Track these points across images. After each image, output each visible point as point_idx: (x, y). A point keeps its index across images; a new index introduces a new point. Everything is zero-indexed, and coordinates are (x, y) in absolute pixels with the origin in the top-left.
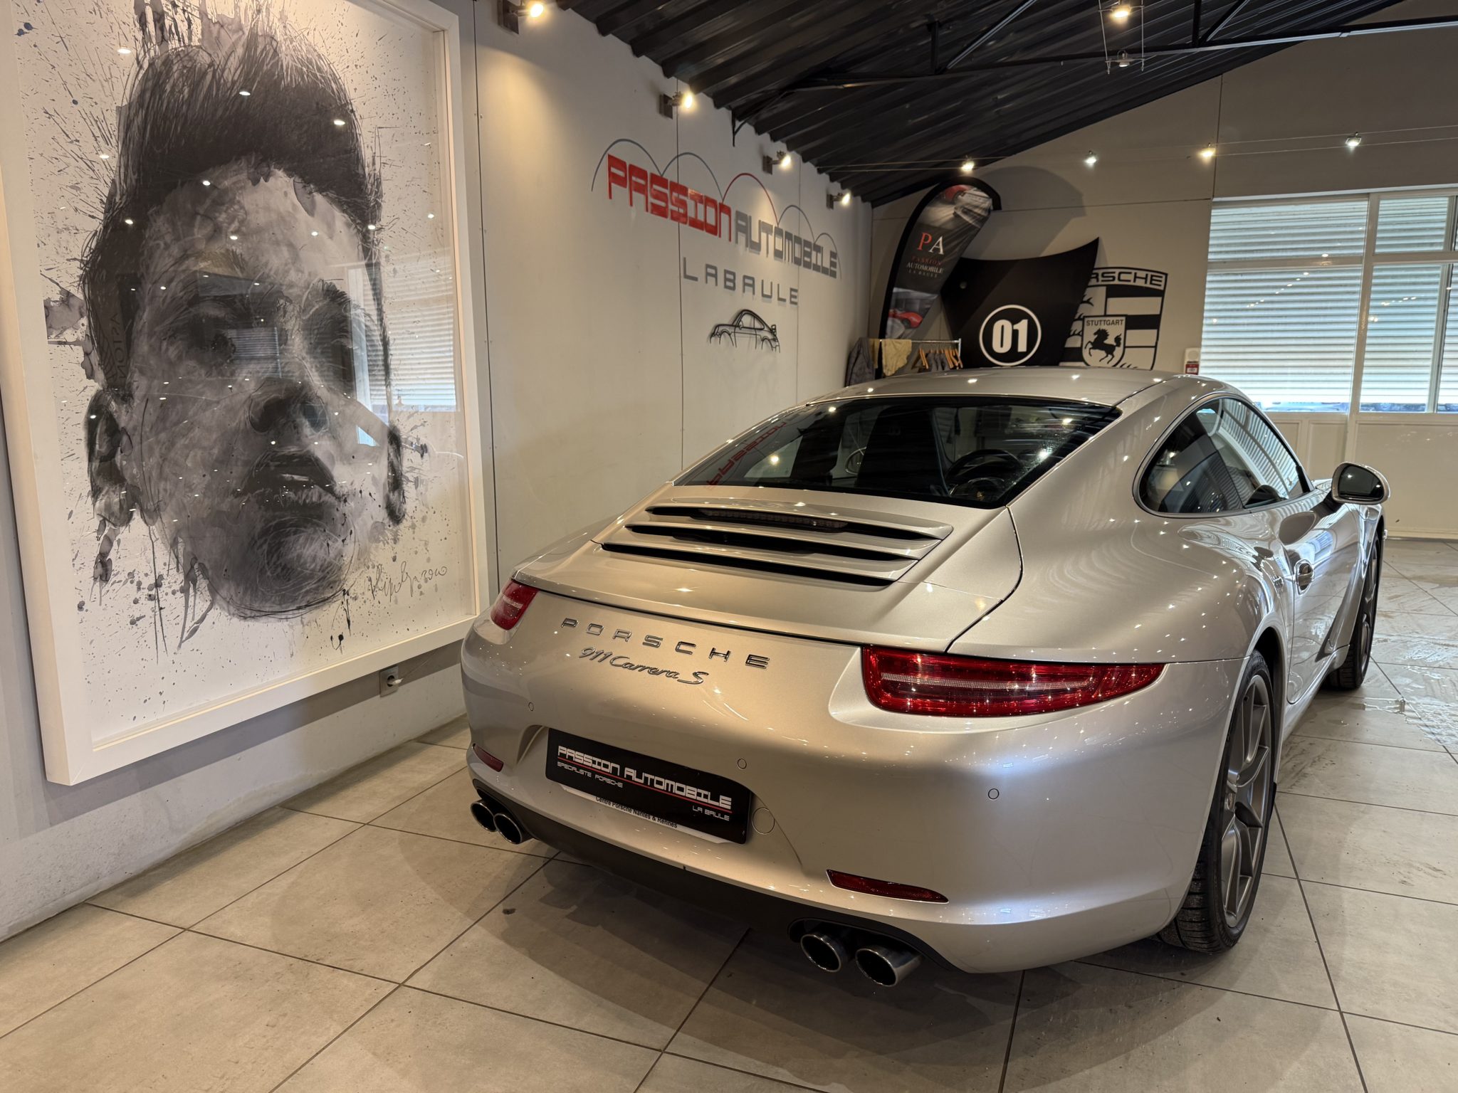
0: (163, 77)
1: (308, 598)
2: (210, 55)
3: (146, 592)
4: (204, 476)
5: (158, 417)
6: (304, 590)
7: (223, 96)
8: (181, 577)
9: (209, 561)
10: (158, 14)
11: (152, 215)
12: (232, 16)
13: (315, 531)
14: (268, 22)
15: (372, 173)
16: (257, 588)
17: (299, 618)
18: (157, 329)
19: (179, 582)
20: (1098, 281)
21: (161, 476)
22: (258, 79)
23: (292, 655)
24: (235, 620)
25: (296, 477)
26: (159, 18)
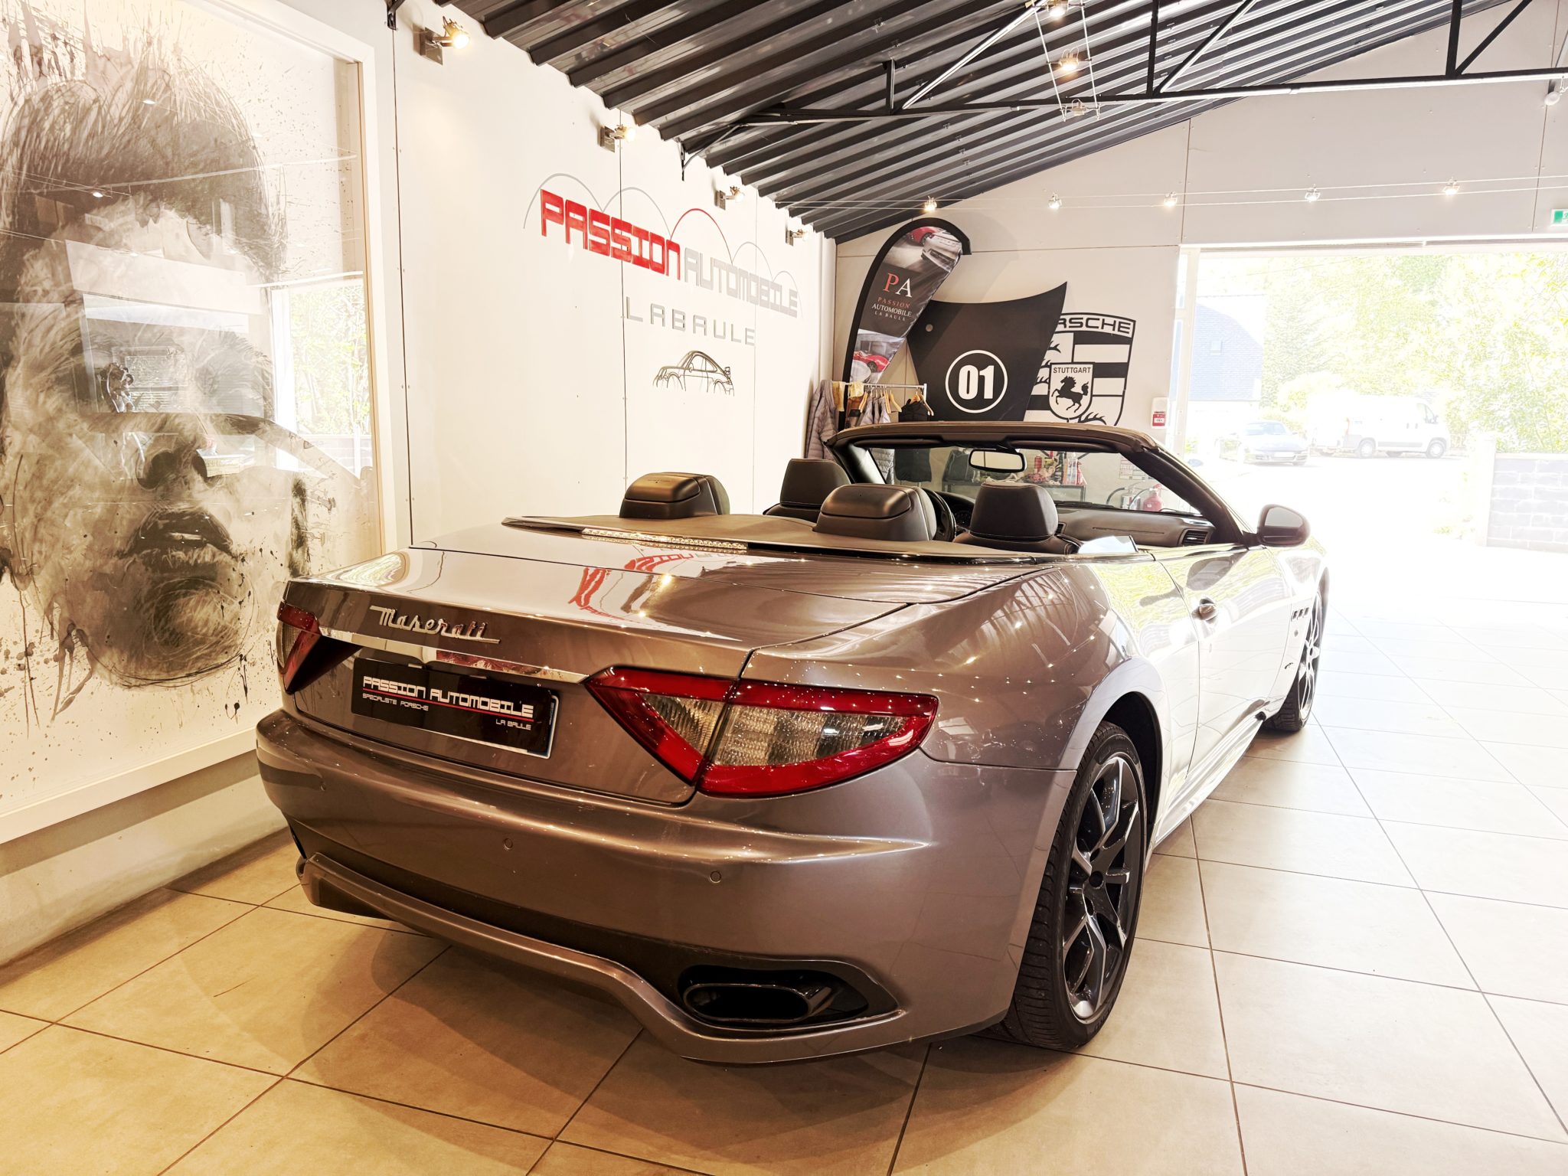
0: (42, 113)
1: (199, 664)
2: (95, 90)
3: (16, 661)
4: (85, 536)
5: (33, 475)
6: (195, 656)
7: (110, 134)
8: (56, 644)
9: (89, 627)
10: (35, 47)
11: (28, 260)
12: (120, 49)
13: (207, 594)
14: (160, 55)
15: (276, 213)
16: (143, 655)
17: (189, 686)
18: (33, 381)
19: (52, 650)
20: (1065, 327)
21: (36, 538)
22: (148, 115)
23: (181, 725)
24: (118, 690)
25: (187, 536)
26: (37, 53)
